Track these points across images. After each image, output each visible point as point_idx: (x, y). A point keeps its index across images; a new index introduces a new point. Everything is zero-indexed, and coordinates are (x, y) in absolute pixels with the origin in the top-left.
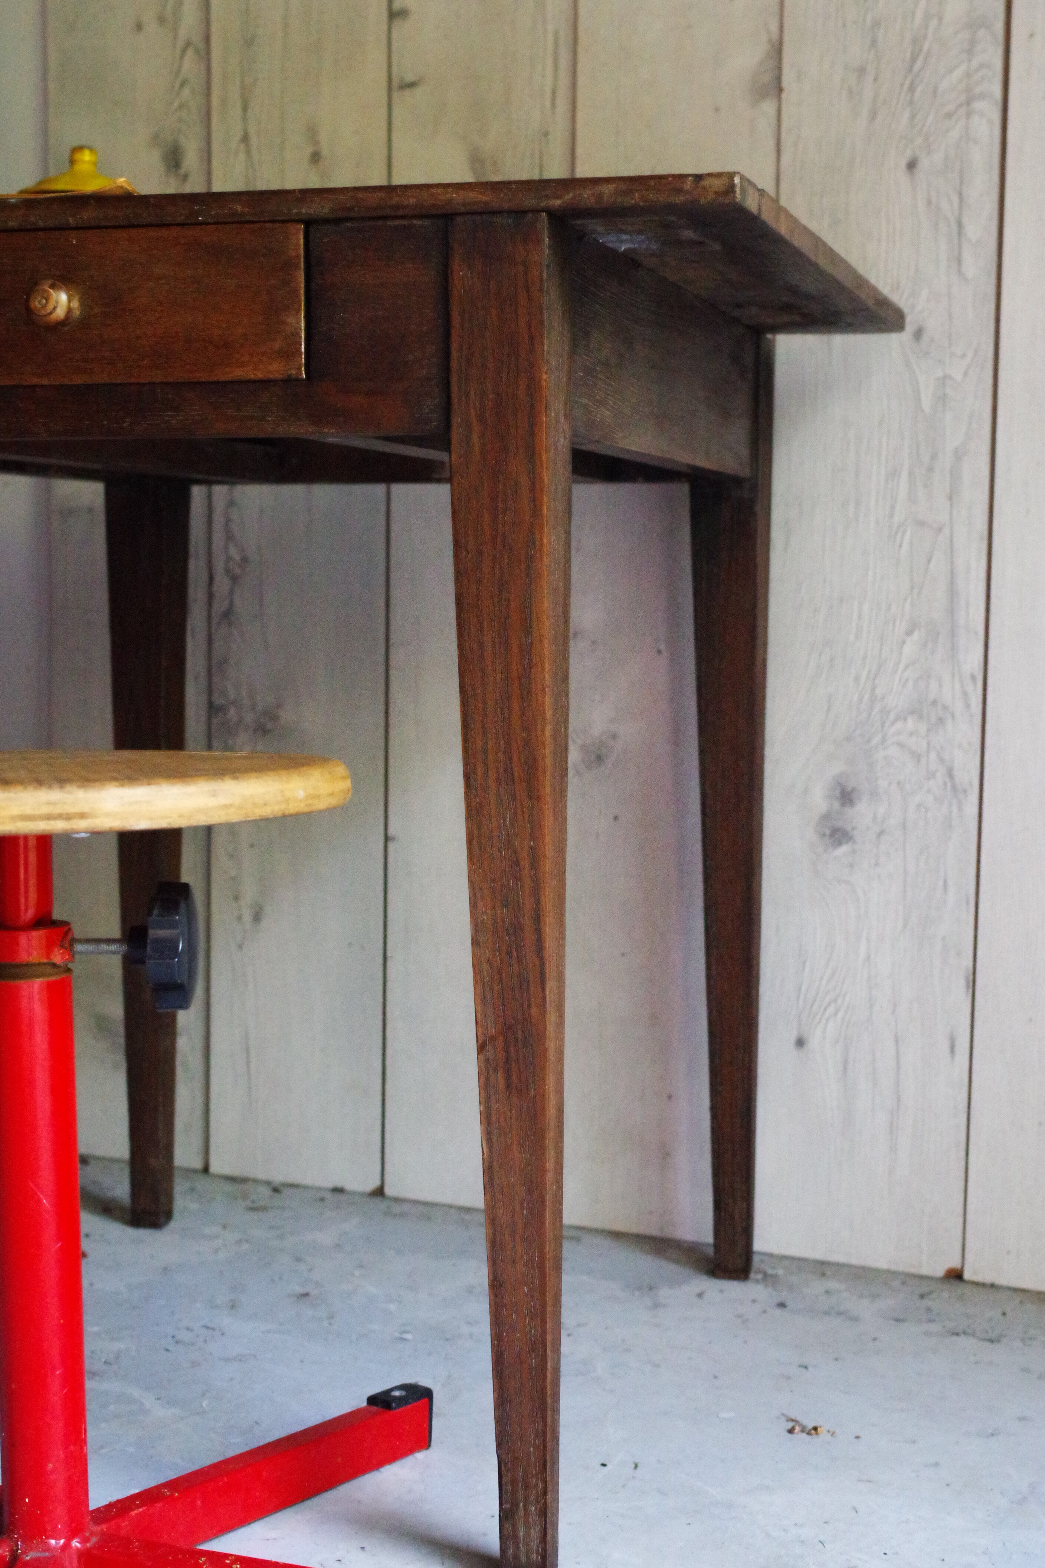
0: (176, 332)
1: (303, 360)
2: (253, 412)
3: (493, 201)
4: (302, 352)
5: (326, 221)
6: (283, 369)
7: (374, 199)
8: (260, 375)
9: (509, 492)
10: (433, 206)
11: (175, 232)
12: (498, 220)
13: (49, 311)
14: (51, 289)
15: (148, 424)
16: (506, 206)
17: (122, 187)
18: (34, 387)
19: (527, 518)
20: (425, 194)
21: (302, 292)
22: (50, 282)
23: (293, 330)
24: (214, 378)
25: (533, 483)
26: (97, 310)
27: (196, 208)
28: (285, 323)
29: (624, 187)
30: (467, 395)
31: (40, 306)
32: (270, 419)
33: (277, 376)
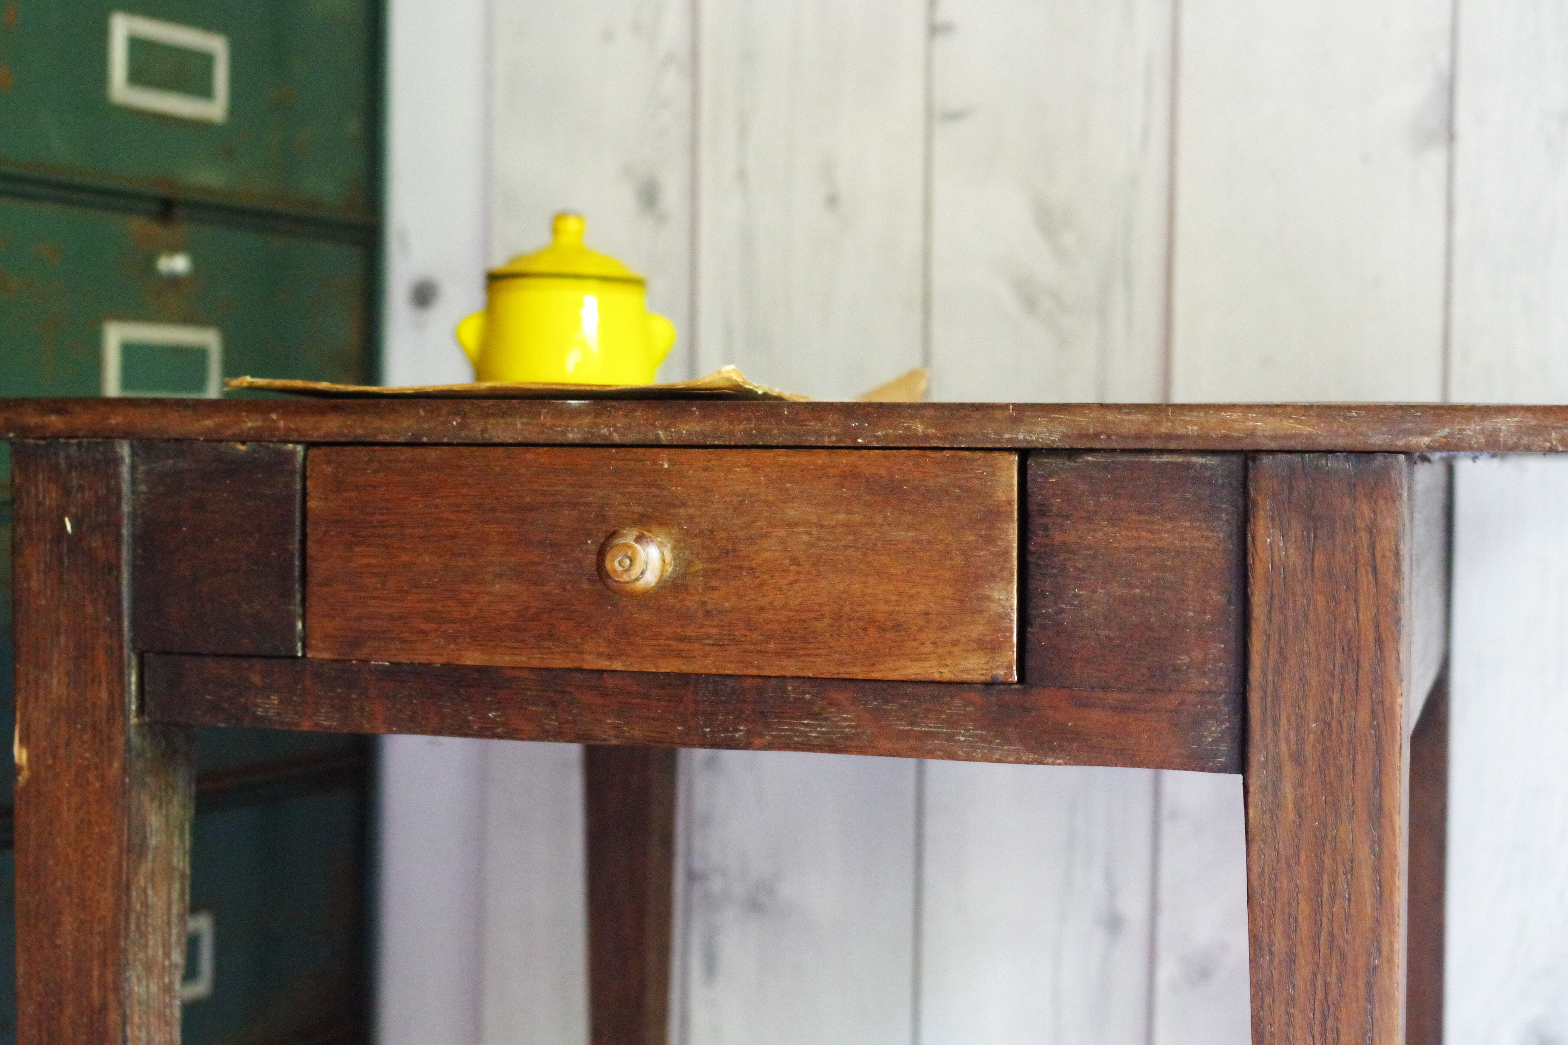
0: (821, 605)
1: (1015, 654)
2: (935, 727)
3: (1321, 435)
4: (1014, 644)
5: (1052, 451)
6: (985, 667)
7: (1133, 423)
8: (947, 675)
9: (1341, 870)
10: (1225, 437)
11: (821, 458)
12: (1331, 463)
13: (634, 577)
14: (637, 543)
15: (774, 737)
16: (1341, 442)
17: (728, 379)
18: (601, 672)
19: (1369, 909)
20: (1213, 419)
21: (1015, 554)
22: (635, 533)
23: (1001, 610)
24: (877, 675)
25: (1379, 856)
26: (699, 566)
27: (853, 425)
28: (989, 598)
29: (1533, 423)
30: (1276, 723)
31: (621, 569)
32: (962, 739)
33: (976, 677)
